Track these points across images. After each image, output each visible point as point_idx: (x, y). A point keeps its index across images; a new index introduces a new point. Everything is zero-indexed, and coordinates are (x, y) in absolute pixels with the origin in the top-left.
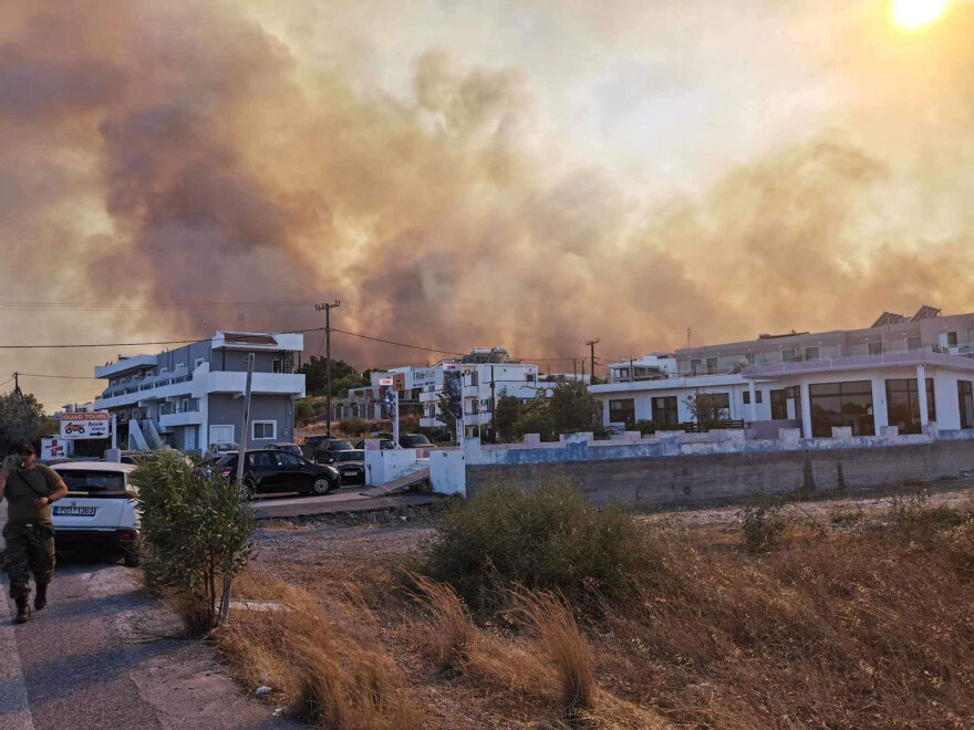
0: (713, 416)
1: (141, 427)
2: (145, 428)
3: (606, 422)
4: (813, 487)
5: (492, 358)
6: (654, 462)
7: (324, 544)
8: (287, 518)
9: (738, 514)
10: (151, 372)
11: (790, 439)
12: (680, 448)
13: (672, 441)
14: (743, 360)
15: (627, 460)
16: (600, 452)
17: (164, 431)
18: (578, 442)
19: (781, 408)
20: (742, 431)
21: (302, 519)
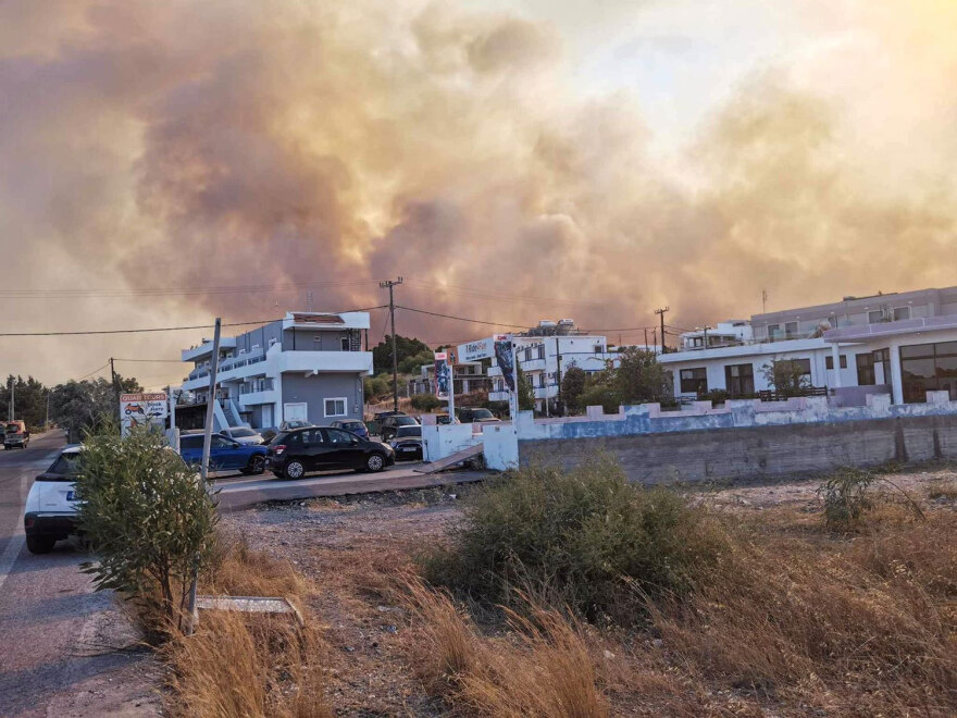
0: (792, 383)
1: (222, 406)
2: (226, 407)
3: (677, 392)
4: (906, 458)
5: (559, 330)
6: (723, 434)
7: (365, 526)
8: (333, 497)
9: (818, 491)
10: (231, 354)
11: (879, 406)
12: (754, 417)
13: (744, 411)
14: (825, 323)
15: (693, 432)
16: (664, 424)
17: (244, 410)
18: (640, 413)
19: (868, 373)
20: (824, 398)
21: (348, 498)
